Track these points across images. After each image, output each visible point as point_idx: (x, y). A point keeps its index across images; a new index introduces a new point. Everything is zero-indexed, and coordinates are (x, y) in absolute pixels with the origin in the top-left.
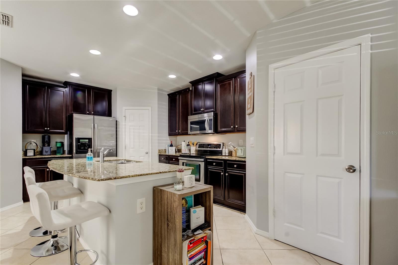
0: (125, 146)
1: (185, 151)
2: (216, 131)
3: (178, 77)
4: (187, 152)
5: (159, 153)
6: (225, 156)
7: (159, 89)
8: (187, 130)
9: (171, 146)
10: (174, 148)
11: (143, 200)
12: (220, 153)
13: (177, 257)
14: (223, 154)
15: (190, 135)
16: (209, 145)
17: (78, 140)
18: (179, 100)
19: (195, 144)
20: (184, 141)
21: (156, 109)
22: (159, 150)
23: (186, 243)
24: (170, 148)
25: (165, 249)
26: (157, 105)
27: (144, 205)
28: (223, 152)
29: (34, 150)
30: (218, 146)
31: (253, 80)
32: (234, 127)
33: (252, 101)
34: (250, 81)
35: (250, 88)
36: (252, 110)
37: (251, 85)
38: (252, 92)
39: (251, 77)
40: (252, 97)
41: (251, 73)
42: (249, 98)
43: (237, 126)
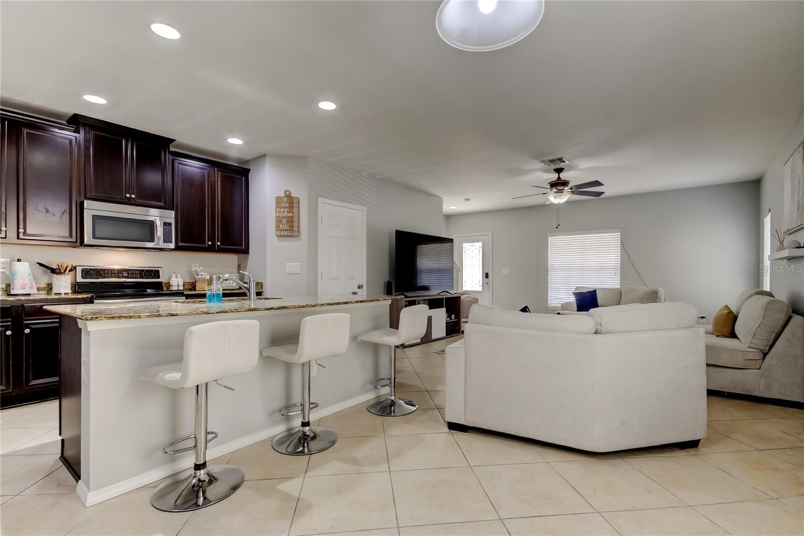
20: (19, 260)
31: (295, 201)
32: (214, 243)
33: (296, 224)
34: (286, 198)
35: (288, 208)
36: (296, 234)
37: (291, 205)
38: (293, 213)
39: (288, 196)
40: (295, 219)
41: (289, 191)
42: (284, 217)
43: (219, 243)
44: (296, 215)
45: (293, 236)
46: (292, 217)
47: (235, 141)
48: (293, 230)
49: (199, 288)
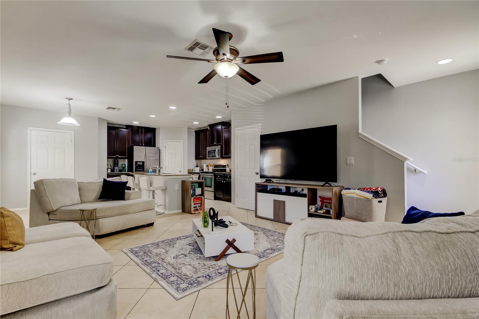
0: (166, 167)
1: (206, 170)
2: (222, 157)
3: (199, 123)
4: (207, 171)
5: (188, 171)
7: (188, 128)
8: (206, 156)
9: (197, 166)
10: (198, 168)
11: (178, 185)
12: (225, 171)
13: (190, 203)
14: (227, 171)
15: (208, 159)
16: (220, 166)
17: (136, 162)
18: (202, 135)
19: (212, 166)
20: (205, 163)
21: (187, 142)
22: (188, 170)
23: (192, 198)
24: (196, 168)
25: (185, 202)
26: (187, 139)
27: (178, 187)
28: (227, 170)
29: (111, 169)
30: (225, 166)
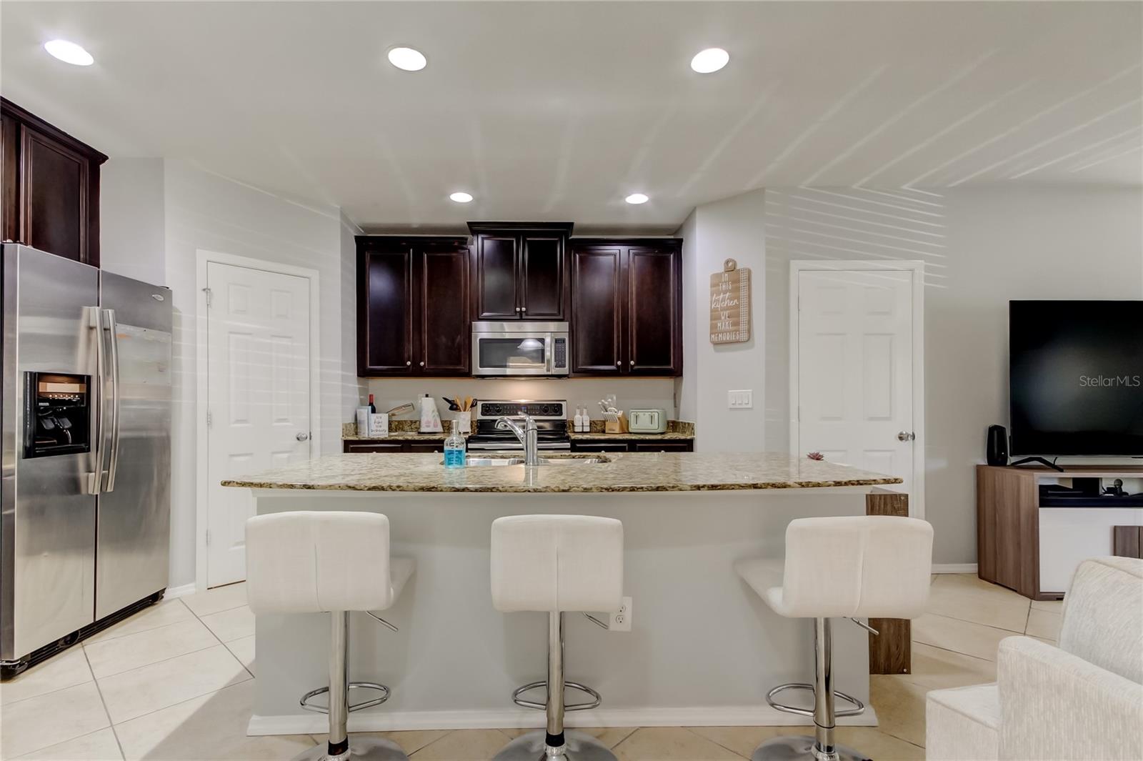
0: (209, 414)
5: (343, 435)
6: (583, 432)
9: (373, 410)
10: (384, 418)
20: (427, 396)
24: (374, 417)
26: (339, 269)
31: (743, 276)
32: (626, 363)
33: (744, 318)
34: (726, 275)
35: (730, 291)
36: (744, 337)
37: (735, 285)
38: (738, 298)
39: (731, 268)
40: (743, 310)
41: (733, 261)
42: (723, 309)
43: (632, 363)
44: (744, 301)
45: (738, 342)
46: (737, 306)
47: (637, 198)
48: (739, 331)
49: (610, 430)
